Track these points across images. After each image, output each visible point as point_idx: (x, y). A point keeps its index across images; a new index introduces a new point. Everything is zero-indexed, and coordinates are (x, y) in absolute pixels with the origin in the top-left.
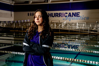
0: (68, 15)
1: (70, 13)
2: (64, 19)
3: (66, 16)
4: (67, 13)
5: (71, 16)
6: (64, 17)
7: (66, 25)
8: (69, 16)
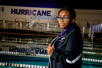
0: (36, 13)
1: (39, 11)
2: (31, 18)
3: (34, 15)
4: (35, 11)
5: (40, 14)
6: (32, 16)
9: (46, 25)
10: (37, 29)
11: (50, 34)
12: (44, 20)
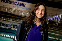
1: (19, 3)
2: (14, 6)
3: (16, 5)
7: (15, 11)
8: (18, 5)
9: (22, 12)
10: (16, 13)
11: (23, 18)
12: (21, 8)
